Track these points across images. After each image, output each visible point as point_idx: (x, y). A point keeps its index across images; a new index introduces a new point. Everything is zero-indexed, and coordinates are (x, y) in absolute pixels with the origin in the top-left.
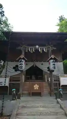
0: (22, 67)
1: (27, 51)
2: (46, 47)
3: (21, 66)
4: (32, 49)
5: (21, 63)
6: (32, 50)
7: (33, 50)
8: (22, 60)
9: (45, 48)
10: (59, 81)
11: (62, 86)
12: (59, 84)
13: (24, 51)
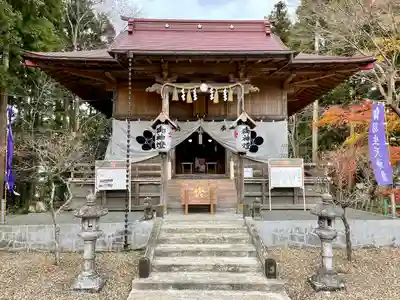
0: (164, 143)
1: (175, 98)
2: (230, 86)
3: (159, 141)
4: (189, 93)
5: (160, 134)
6: (189, 96)
7: (192, 95)
8: (164, 127)
9: (228, 89)
10: (267, 177)
11: (275, 189)
12: (267, 184)
13: (168, 97)
